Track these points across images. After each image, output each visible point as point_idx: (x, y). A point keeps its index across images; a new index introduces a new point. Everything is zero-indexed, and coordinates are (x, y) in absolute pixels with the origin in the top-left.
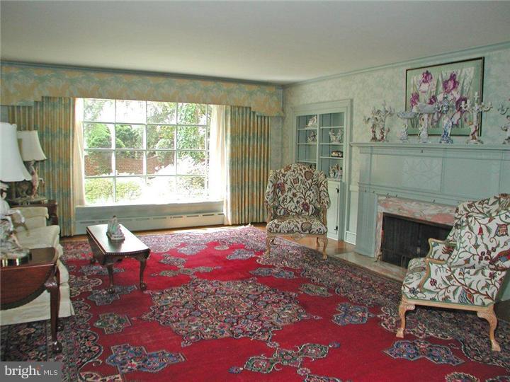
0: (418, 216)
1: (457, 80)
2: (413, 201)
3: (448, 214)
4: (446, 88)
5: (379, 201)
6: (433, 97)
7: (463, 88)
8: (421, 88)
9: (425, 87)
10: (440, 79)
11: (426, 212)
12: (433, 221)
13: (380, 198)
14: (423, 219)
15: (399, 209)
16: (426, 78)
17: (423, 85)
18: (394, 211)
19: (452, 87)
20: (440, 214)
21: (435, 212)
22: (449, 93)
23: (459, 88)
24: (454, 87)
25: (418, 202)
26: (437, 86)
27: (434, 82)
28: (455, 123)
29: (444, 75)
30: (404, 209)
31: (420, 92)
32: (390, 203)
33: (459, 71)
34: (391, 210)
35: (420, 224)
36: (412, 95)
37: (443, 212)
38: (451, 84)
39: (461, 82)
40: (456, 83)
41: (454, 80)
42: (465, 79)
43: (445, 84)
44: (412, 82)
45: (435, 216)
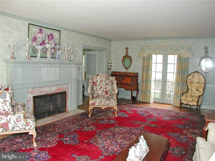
0: (49, 93)
1: (53, 36)
2: (46, 87)
3: (60, 88)
4: (49, 38)
5: (28, 92)
6: (44, 41)
7: (55, 40)
8: (38, 35)
9: (40, 35)
10: (47, 34)
11: (52, 90)
12: (55, 92)
13: (29, 90)
14: (52, 93)
15: (40, 92)
16: (40, 31)
17: (39, 34)
18: (37, 94)
19: (51, 38)
20: (58, 89)
21: (56, 89)
22: (50, 41)
23: (54, 40)
24: (52, 39)
25: (49, 86)
26: (45, 37)
27: (44, 34)
28: (52, 53)
29: (48, 33)
30: (43, 92)
31: (37, 37)
32: (35, 91)
33: (54, 33)
34: (36, 94)
35: (51, 95)
36: (33, 37)
37: (59, 88)
38: (51, 37)
39: (54, 37)
40: (52, 38)
41: (52, 36)
42: (56, 37)
43: (49, 36)
44: (33, 31)
45: (56, 90)
